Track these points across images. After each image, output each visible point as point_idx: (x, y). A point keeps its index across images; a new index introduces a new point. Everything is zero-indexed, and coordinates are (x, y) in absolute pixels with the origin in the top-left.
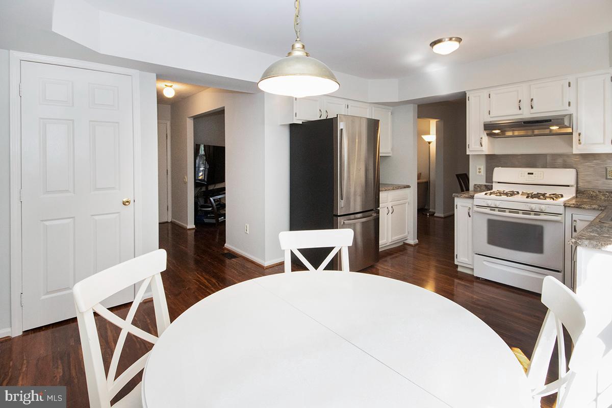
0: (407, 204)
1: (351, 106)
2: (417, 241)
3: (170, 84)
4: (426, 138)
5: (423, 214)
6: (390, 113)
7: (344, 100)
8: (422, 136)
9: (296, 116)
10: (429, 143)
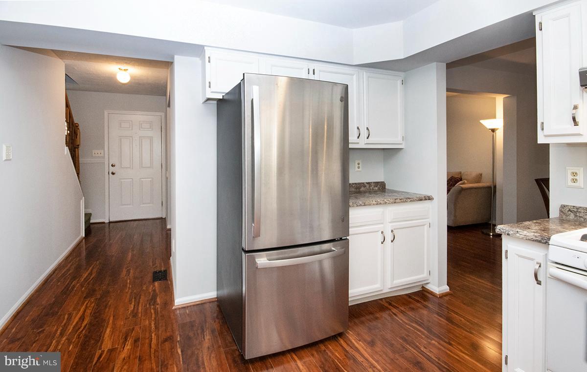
0: (426, 227)
1: (320, 71)
2: (445, 288)
3: (126, 68)
4: (488, 124)
5: (483, 233)
6: (399, 82)
7: (306, 63)
8: (482, 121)
9: (210, 87)
10: (493, 130)
